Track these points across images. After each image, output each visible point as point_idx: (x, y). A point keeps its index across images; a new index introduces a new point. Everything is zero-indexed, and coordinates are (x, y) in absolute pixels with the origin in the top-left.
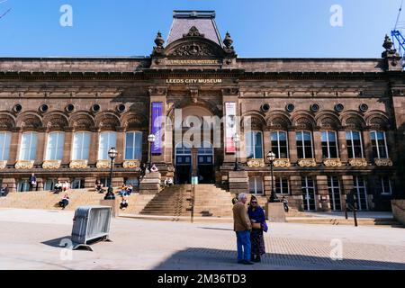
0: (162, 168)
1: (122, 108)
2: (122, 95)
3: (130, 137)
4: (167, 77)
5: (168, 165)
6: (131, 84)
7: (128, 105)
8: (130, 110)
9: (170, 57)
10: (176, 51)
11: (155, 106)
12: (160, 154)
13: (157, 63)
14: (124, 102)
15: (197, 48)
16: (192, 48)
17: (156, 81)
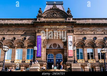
0: (41, 63)
1: (25, 38)
2: (25, 33)
3: (28, 51)
4: (43, 25)
5: (44, 62)
6: (28, 29)
7: (27, 37)
8: (28, 40)
9: (45, 17)
10: (47, 15)
11: (38, 37)
12: (40, 57)
13: (39, 20)
14: (26, 36)
15: (56, 14)
16: (54, 14)
17: (39, 27)
